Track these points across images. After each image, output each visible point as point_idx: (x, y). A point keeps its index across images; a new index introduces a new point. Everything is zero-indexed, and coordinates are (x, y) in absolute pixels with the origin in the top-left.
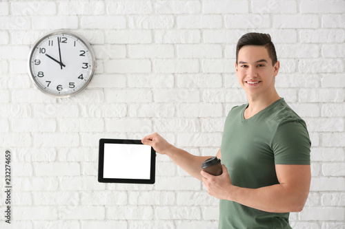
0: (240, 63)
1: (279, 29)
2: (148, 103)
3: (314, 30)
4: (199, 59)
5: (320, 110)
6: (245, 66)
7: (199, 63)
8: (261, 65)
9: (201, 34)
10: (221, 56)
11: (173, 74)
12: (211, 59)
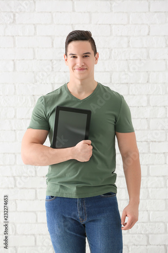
0: (70, 54)
1: (96, 24)
3: (124, 25)
4: (33, 48)
5: (129, 89)
6: (74, 57)
7: (34, 51)
9: (35, 28)
10: (51, 46)
12: (43, 48)
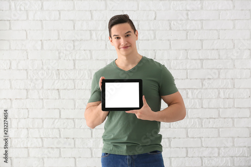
0: (114, 36)
2: (24, 60)
3: (135, 11)
4: (58, 30)
6: (118, 38)
8: (128, 36)
9: (60, 14)
10: (73, 28)
11: (41, 40)
12: (66, 30)
